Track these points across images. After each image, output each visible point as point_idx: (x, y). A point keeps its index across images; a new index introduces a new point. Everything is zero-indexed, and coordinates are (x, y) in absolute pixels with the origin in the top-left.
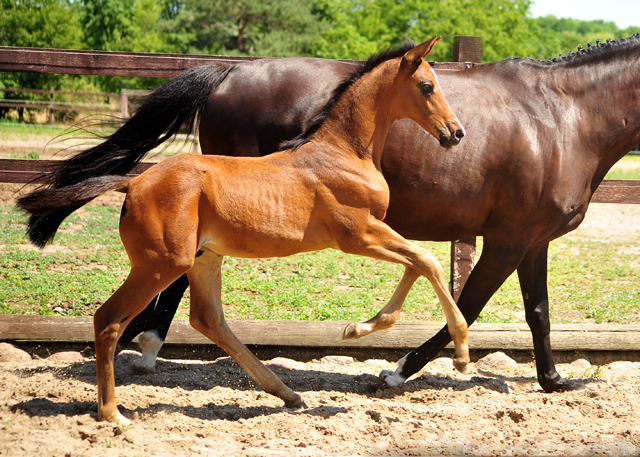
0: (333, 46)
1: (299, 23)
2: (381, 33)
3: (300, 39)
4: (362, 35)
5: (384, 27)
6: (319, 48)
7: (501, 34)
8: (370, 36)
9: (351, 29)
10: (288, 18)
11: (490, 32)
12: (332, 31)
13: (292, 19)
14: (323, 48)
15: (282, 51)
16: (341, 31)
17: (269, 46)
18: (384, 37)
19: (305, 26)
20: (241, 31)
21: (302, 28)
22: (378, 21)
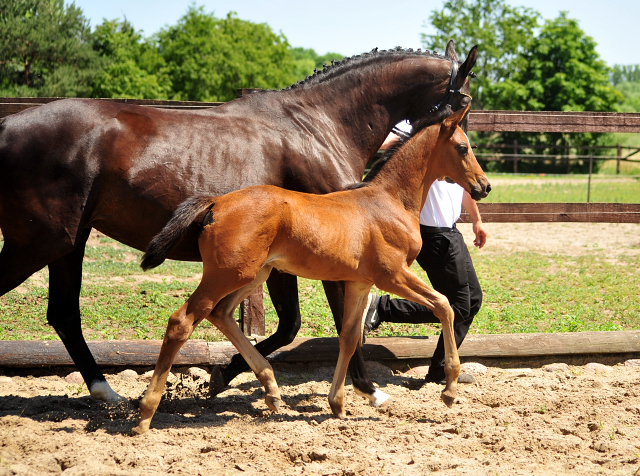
0: (116, 79)
1: (83, 59)
2: (159, 66)
3: (84, 73)
4: (141, 68)
5: (162, 61)
6: (103, 82)
7: (271, 65)
8: (150, 69)
9: (131, 63)
10: (73, 54)
11: (261, 64)
12: (113, 66)
13: (76, 55)
14: (106, 82)
15: (69, 85)
16: (122, 65)
17: (58, 80)
18: (162, 70)
19: (88, 61)
20: (27, 67)
21: (85, 63)
22: (156, 55)
